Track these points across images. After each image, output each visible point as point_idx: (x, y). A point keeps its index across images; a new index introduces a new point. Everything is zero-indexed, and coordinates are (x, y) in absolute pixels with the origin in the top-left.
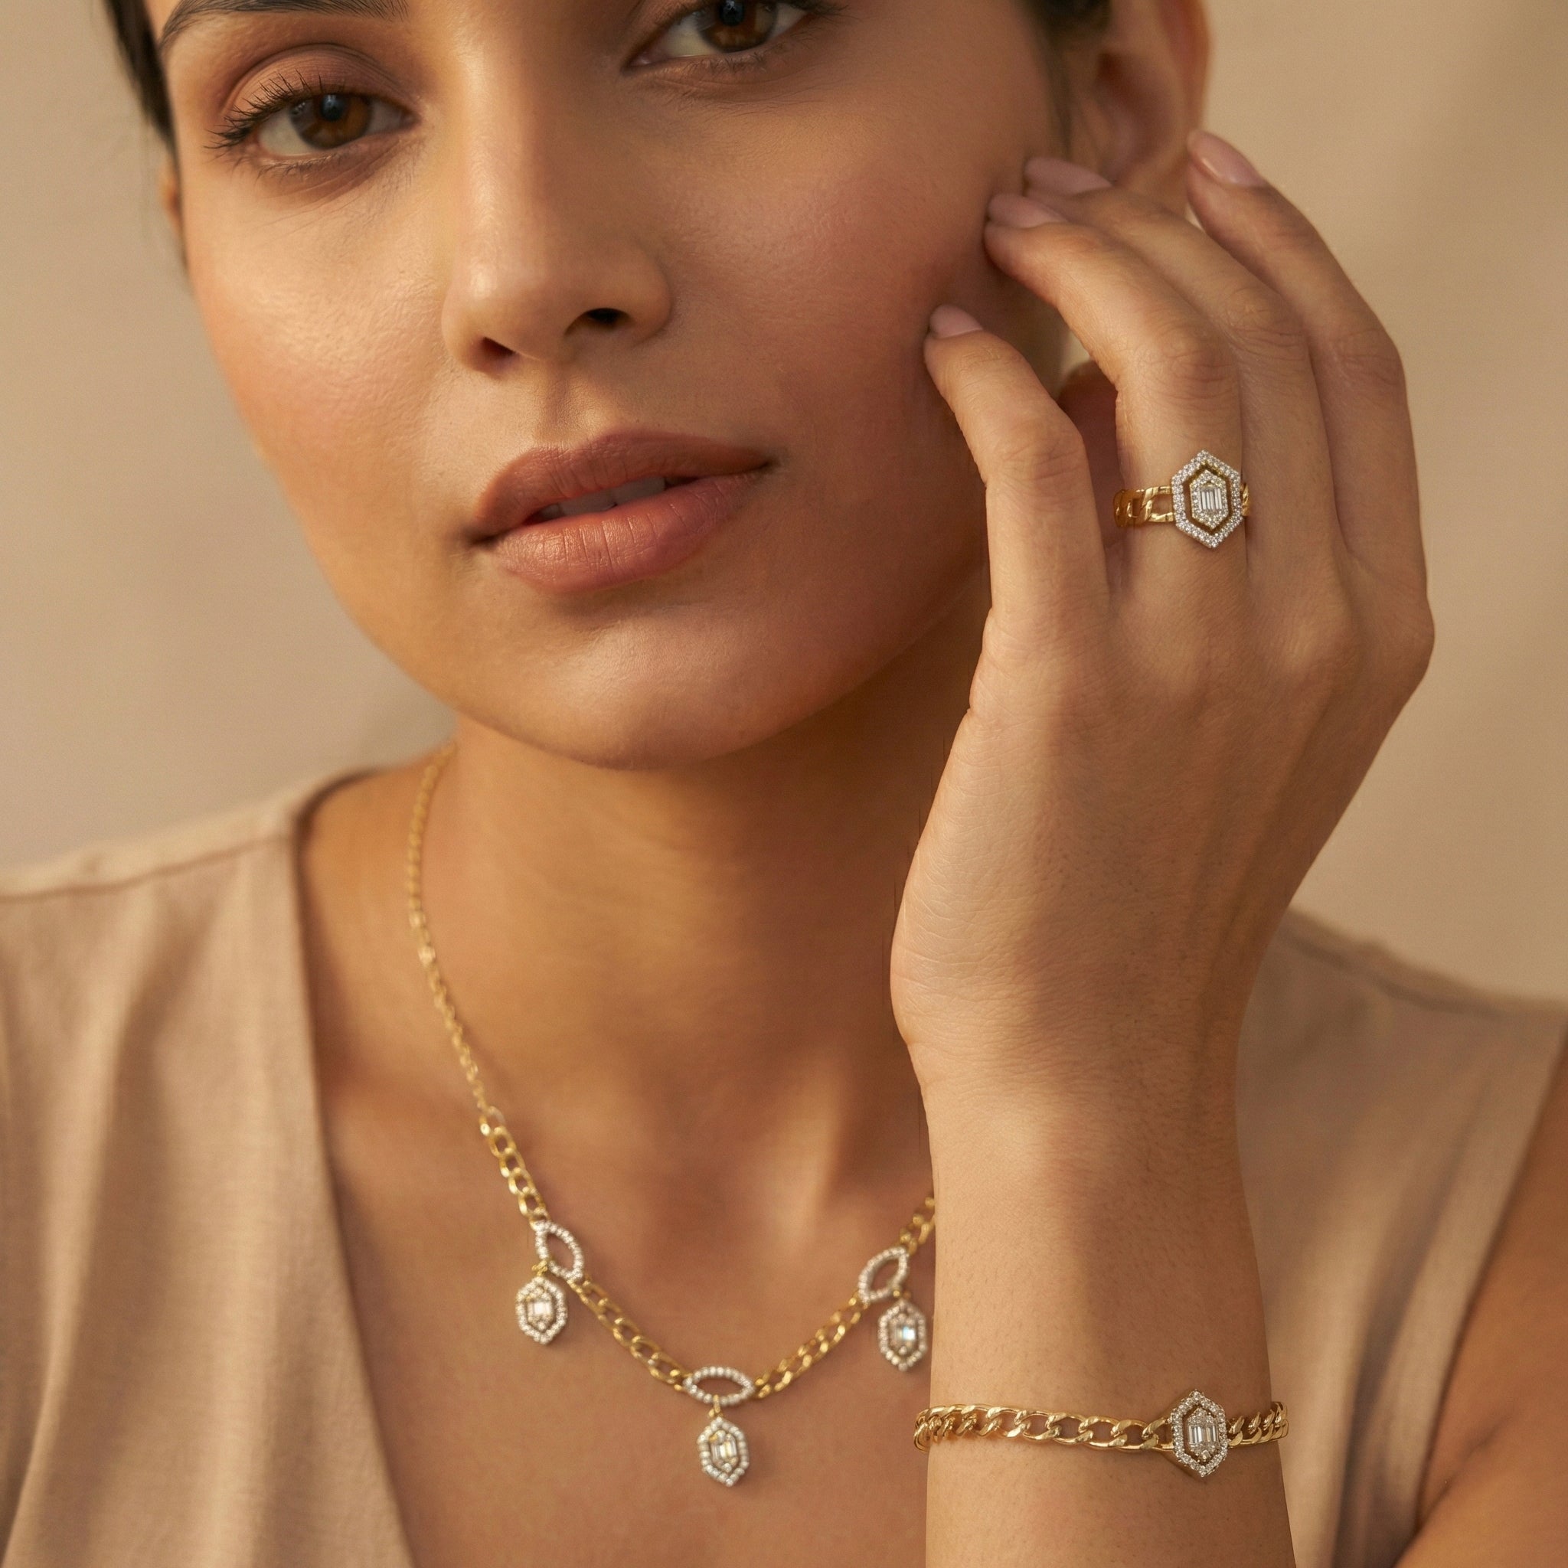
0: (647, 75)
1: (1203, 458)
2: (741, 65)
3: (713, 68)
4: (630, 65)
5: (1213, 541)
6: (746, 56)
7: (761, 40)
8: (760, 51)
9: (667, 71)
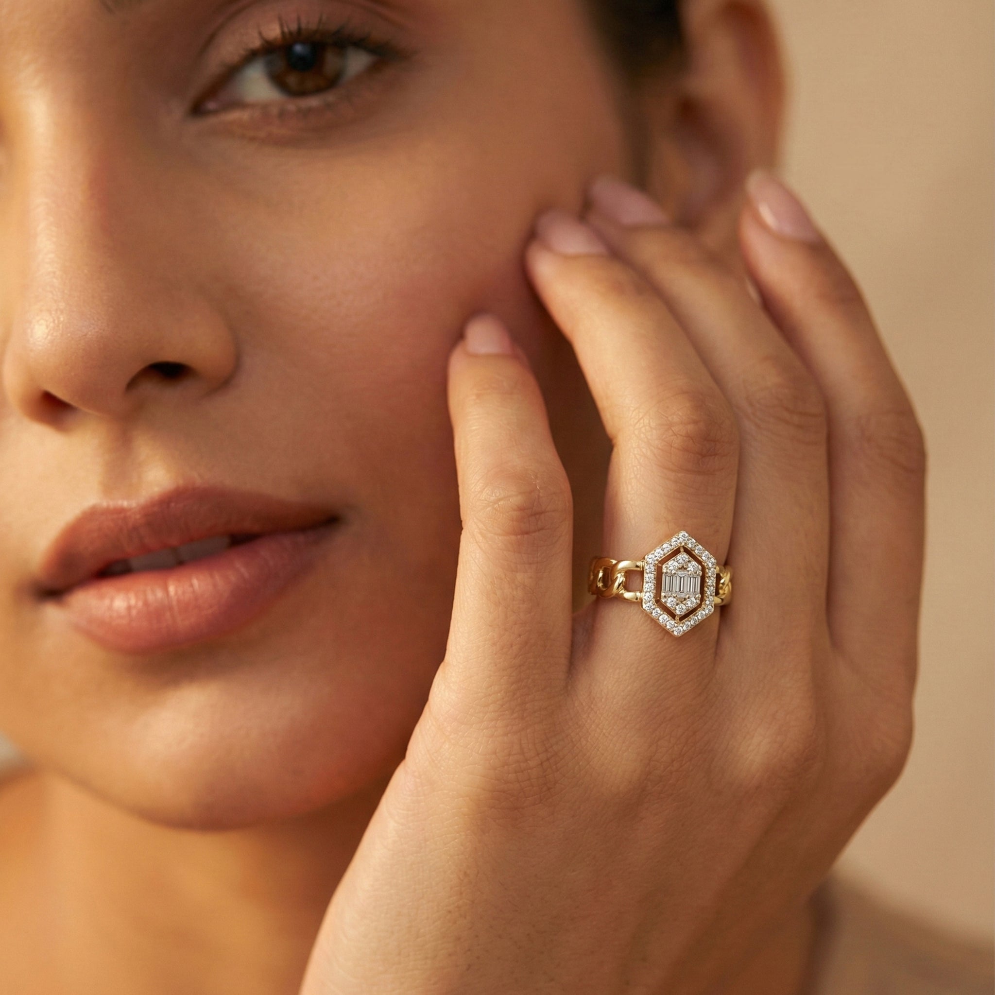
0: (213, 121)
1: (681, 538)
2: (310, 110)
3: (282, 114)
4: (197, 110)
5: (679, 629)
6: (313, 102)
7: (332, 82)
8: (330, 97)
9: (234, 115)
